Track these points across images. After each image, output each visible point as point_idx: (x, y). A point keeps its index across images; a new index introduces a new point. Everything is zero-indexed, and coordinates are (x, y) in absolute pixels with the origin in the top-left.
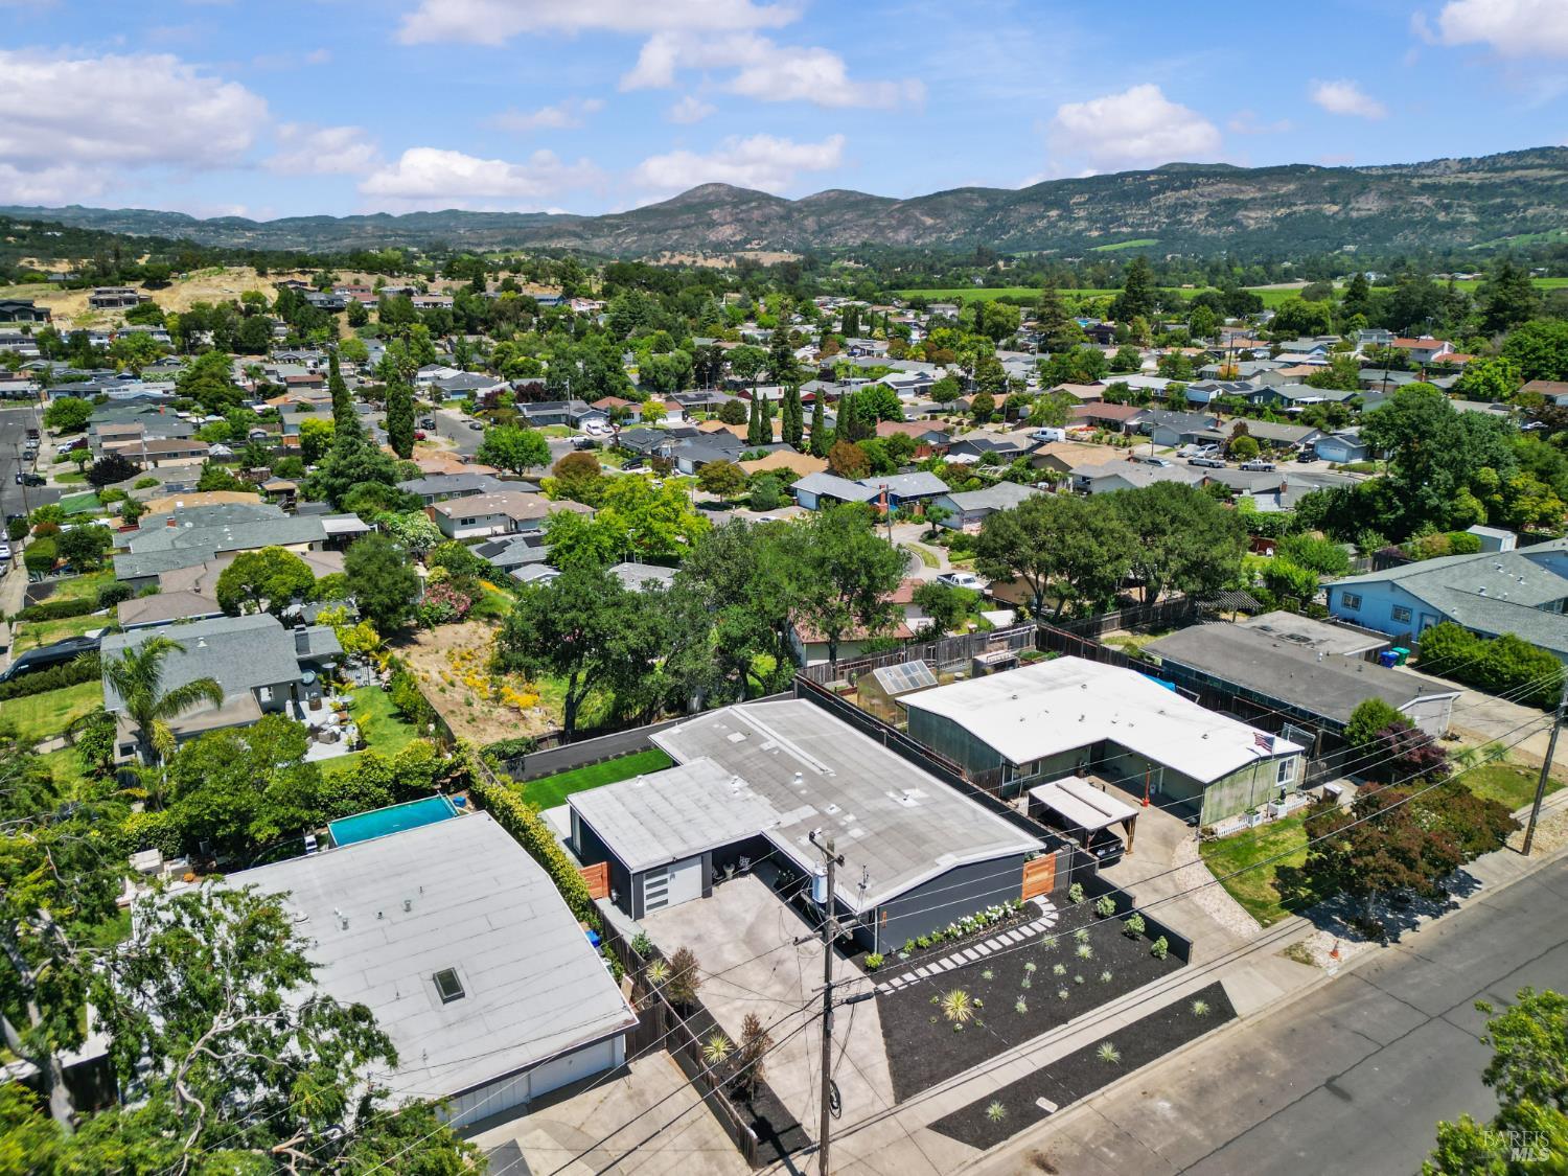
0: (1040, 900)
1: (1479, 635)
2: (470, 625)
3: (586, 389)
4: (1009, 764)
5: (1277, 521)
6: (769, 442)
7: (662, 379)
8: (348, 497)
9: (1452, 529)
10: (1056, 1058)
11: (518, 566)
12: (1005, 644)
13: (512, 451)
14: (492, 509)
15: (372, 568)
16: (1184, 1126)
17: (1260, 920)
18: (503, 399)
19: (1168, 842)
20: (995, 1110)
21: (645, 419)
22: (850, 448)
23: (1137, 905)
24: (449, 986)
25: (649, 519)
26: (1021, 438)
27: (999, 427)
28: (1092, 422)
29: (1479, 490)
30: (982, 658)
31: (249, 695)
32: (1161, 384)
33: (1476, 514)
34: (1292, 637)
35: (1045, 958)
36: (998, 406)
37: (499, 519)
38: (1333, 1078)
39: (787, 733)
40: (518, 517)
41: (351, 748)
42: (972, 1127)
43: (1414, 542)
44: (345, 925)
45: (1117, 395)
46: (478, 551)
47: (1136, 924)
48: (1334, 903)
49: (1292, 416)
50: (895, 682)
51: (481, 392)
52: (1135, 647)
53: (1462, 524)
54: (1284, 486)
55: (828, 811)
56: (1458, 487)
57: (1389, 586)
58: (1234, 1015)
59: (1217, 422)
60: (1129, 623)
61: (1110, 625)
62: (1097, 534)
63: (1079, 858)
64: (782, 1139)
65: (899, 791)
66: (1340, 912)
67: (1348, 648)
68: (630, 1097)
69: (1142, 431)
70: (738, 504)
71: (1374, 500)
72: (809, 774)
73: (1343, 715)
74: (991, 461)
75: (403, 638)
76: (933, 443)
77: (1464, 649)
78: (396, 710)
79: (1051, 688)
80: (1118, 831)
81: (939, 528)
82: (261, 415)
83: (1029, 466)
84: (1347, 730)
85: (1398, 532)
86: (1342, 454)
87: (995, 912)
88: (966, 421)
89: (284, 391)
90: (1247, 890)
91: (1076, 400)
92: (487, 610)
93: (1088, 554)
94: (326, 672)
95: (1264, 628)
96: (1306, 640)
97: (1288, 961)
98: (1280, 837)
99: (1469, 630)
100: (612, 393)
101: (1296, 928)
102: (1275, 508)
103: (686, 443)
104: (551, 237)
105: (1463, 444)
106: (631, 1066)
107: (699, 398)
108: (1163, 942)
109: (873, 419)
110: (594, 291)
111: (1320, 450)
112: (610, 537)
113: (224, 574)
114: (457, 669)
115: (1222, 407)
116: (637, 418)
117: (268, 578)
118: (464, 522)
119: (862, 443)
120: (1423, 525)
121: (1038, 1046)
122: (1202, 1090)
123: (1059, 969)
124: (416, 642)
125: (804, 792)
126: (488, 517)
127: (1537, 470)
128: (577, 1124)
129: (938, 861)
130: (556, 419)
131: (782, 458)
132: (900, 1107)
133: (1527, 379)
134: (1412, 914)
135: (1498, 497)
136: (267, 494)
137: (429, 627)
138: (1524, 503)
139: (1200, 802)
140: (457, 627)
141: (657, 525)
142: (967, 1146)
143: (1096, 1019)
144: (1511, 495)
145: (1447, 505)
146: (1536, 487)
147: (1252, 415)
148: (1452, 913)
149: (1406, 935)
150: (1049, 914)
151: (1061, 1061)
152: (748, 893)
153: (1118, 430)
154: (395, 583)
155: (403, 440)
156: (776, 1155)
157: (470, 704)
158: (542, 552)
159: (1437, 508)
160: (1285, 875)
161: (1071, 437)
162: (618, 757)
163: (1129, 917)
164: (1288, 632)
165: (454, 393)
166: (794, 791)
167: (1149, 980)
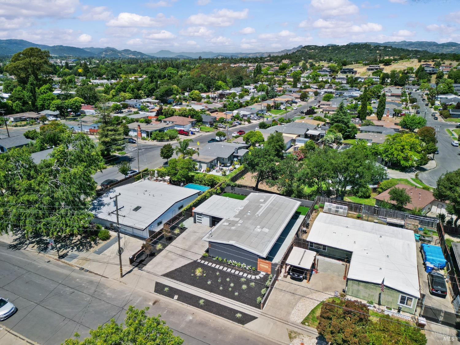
0: (262, 273)
20: (167, 289)
42: (161, 288)
55: (240, 221)
58: (243, 324)
64: (140, 265)
87: (245, 266)
121: (197, 290)
122: (202, 324)
129: (230, 241)
132: (160, 276)
142: (154, 289)
156: (135, 265)
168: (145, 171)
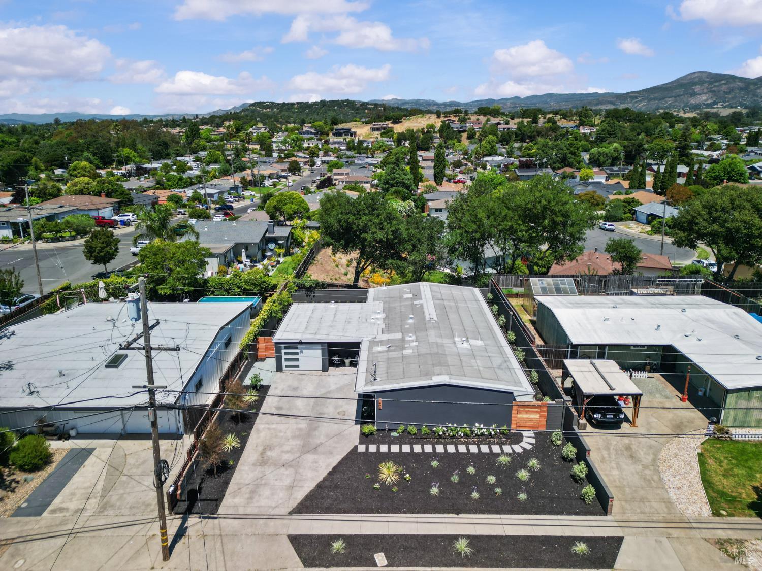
0: (527, 434)
6: (640, 189)
17: (715, 508)
18: (512, 168)
20: (339, 546)
23: (591, 458)
35: (489, 469)
42: (314, 548)
47: (578, 471)
50: (543, 288)
51: (503, 164)
55: (407, 338)
64: (199, 503)
90: (724, 483)
97: (712, 549)
104: (597, 104)
108: (592, 492)
110: (596, 123)
116: (577, 178)
118: (437, 210)
123: (491, 479)
125: (407, 326)
128: (128, 453)
131: (639, 195)
132: (288, 517)
150: (523, 446)
152: (349, 375)
156: (184, 511)
166: (403, 325)
167: (559, 514)
168: (65, 289)
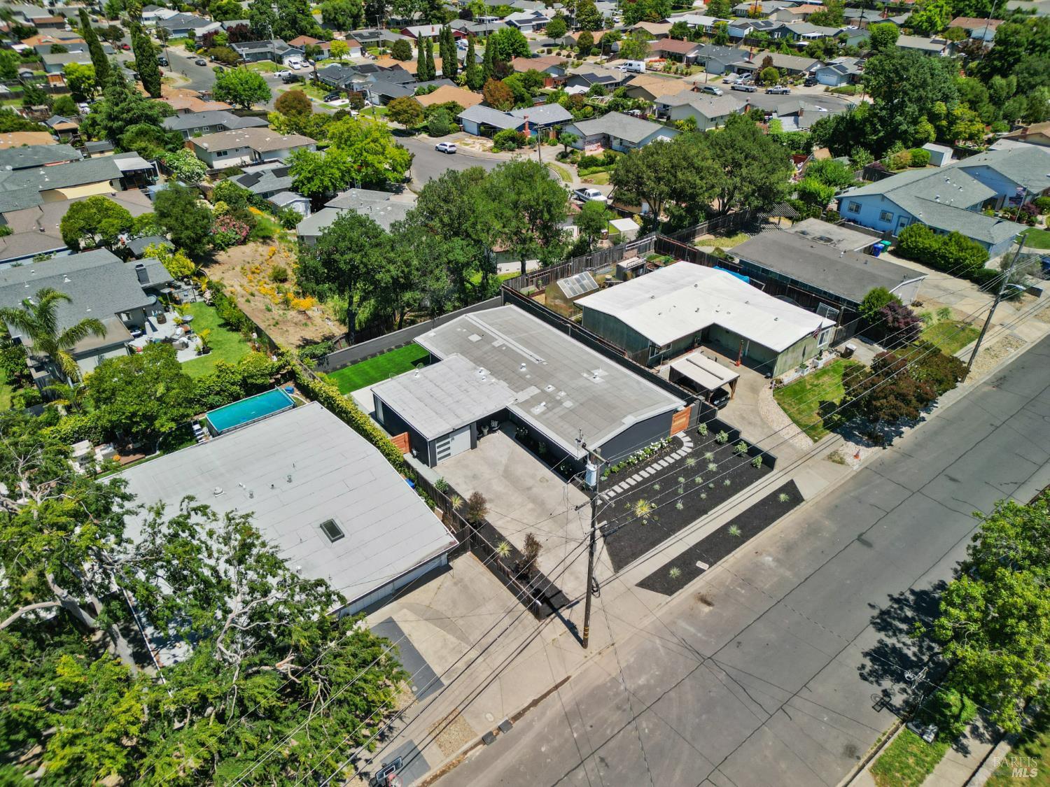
0: (681, 435)
1: (935, 230)
2: (251, 245)
3: (282, 30)
4: (654, 345)
5: (796, 138)
6: (433, 78)
7: (341, 20)
8: (126, 136)
9: (913, 146)
10: (704, 536)
11: (272, 193)
12: (636, 251)
13: (239, 88)
14: (239, 142)
15: (176, 211)
16: (782, 570)
17: (812, 437)
18: (218, 39)
19: (754, 390)
20: (675, 572)
21: (332, 55)
22: (499, 84)
23: (743, 436)
24: (332, 531)
25: (365, 154)
26: (615, 69)
27: (598, 59)
28: (664, 55)
29: (933, 118)
30: (624, 264)
31: (115, 318)
32: (708, 21)
33: (929, 135)
34: (821, 239)
35: (690, 473)
36: (596, 42)
37: (245, 150)
38: (861, 535)
39: (507, 333)
40: (260, 150)
41: (199, 353)
42: (661, 582)
43: (891, 157)
44: (252, 496)
45: (680, 32)
46: (238, 181)
47: (742, 448)
48: (854, 423)
49: (801, 48)
50: (571, 289)
51: (200, 32)
52: (722, 251)
53: (919, 143)
54: (802, 111)
55: (546, 389)
56: (920, 116)
57: (880, 198)
58: (803, 500)
59: (749, 55)
60: (712, 230)
61: (701, 232)
62: (698, 170)
63: (704, 407)
64: (552, 601)
65: (589, 372)
66: (857, 428)
67: (856, 245)
68: (455, 584)
69: (698, 62)
70: (418, 130)
71: (865, 126)
72: (529, 363)
73: (858, 298)
74: (598, 92)
75: (207, 260)
76: (554, 75)
77: (926, 242)
78: (222, 321)
79: (675, 289)
80: (727, 388)
81: (569, 149)
82: (22, 54)
83: (625, 96)
84: (861, 308)
85: (878, 150)
86: (833, 79)
87: (656, 446)
88: (573, 54)
89: (36, 33)
90: (804, 419)
91: (652, 37)
92: (261, 234)
93: (694, 186)
94: (164, 295)
95: (803, 233)
96: (829, 240)
97: (829, 463)
98: (820, 381)
99: (931, 228)
100: (303, 32)
101: (832, 440)
102: (794, 129)
103: (370, 77)
105: (928, 85)
106: (451, 564)
107: (372, 35)
108: (759, 459)
109: (509, 55)
111: (820, 77)
112: (339, 169)
113: (65, 220)
114: (251, 281)
115: (752, 41)
116: (326, 54)
117: (99, 222)
118: (219, 154)
119: (506, 80)
120: (894, 143)
121: (692, 529)
122: (789, 548)
123: (699, 480)
124: (216, 262)
125: (528, 376)
126: (237, 150)
127: (969, 101)
128: (427, 603)
129: (623, 421)
130: (263, 56)
131: (445, 93)
132: (618, 575)
133: (955, 16)
134: (898, 427)
135: (944, 123)
136: (56, 133)
137: (223, 249)
138: (960, 127)
139: (774, 363)
140: (243, 248)
141: (370, 158)
142: (660, 595)
143: (725, 509)
144: (952, 119)
145: (912, 129)
146: (970, 114)
147: (773, 48)
148: (922, 424)
149: (896, 440)
150: (688, 446)
151: (708, 538)
152: (499, 443)
153: (681, 61)
154: (196, 221)
155: (152, 83)
156: (551, 611)
157: (269, 310)
158: (288, 181)
159: (906, 132)
160: (826, 407)
161: (649, 68)
162: (390, 350)
163: (737, 443)
164: (818, 235)
165: (176, 32)
166: (522, 376)
167: (752, 483)
